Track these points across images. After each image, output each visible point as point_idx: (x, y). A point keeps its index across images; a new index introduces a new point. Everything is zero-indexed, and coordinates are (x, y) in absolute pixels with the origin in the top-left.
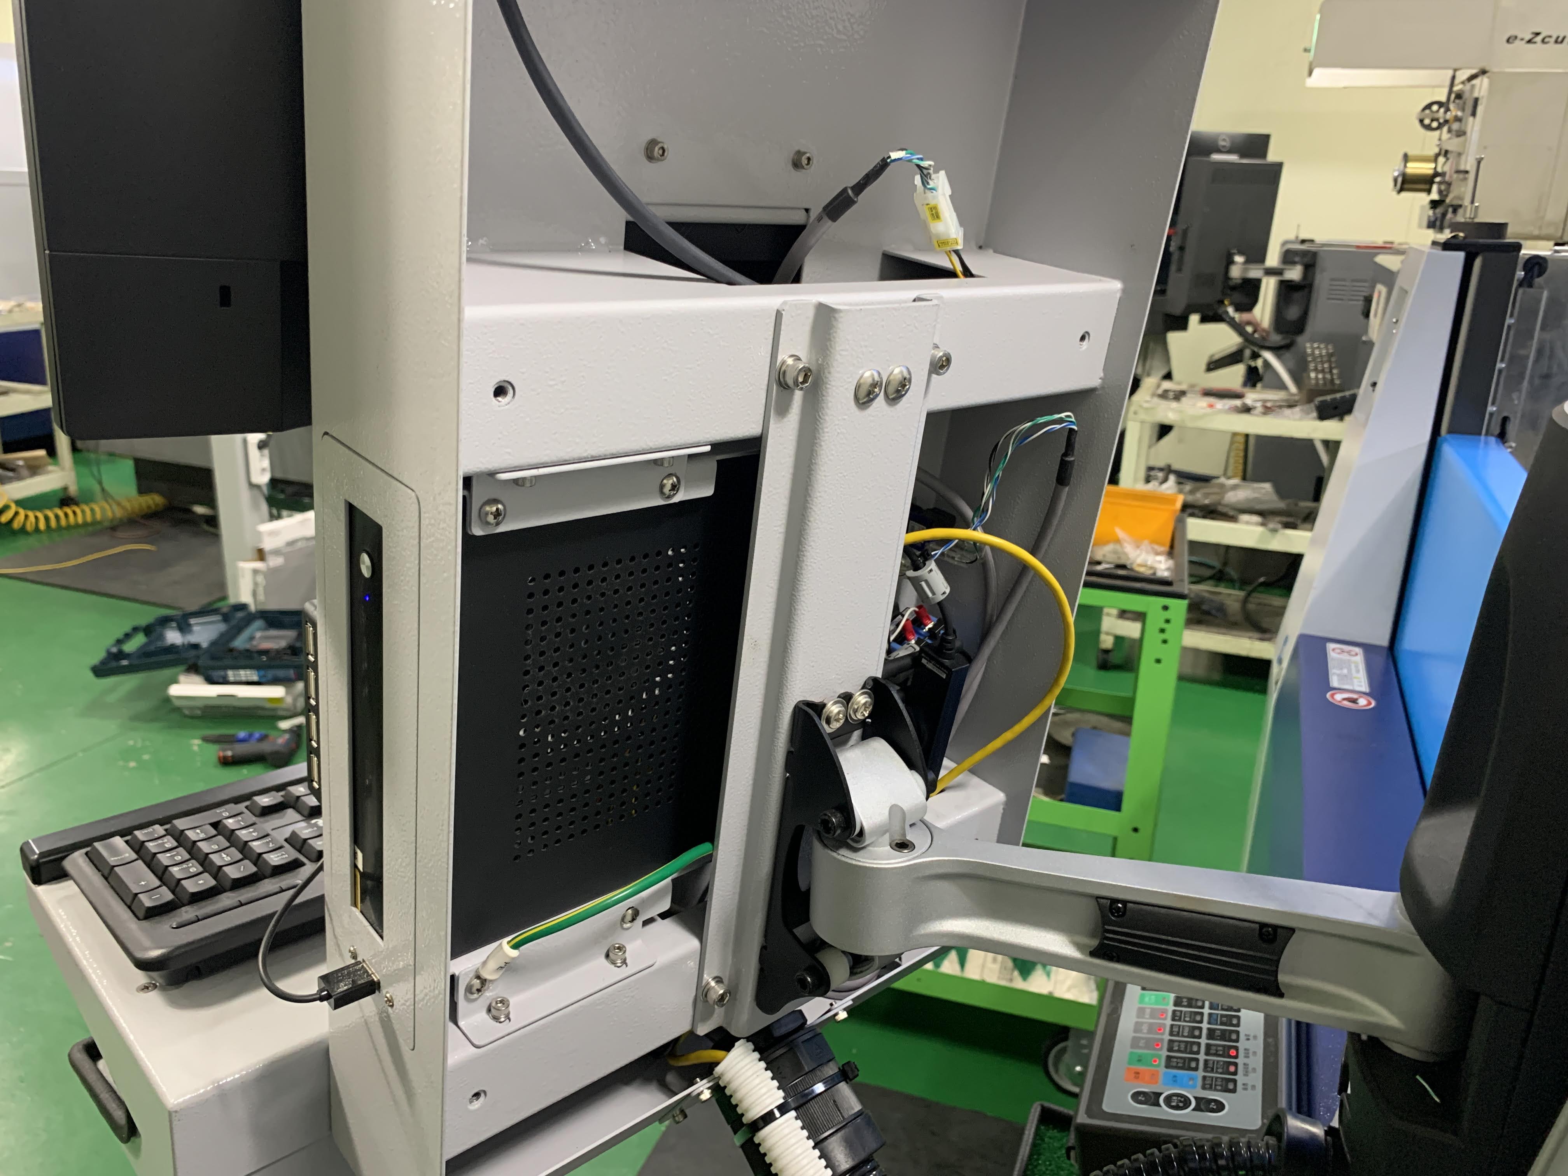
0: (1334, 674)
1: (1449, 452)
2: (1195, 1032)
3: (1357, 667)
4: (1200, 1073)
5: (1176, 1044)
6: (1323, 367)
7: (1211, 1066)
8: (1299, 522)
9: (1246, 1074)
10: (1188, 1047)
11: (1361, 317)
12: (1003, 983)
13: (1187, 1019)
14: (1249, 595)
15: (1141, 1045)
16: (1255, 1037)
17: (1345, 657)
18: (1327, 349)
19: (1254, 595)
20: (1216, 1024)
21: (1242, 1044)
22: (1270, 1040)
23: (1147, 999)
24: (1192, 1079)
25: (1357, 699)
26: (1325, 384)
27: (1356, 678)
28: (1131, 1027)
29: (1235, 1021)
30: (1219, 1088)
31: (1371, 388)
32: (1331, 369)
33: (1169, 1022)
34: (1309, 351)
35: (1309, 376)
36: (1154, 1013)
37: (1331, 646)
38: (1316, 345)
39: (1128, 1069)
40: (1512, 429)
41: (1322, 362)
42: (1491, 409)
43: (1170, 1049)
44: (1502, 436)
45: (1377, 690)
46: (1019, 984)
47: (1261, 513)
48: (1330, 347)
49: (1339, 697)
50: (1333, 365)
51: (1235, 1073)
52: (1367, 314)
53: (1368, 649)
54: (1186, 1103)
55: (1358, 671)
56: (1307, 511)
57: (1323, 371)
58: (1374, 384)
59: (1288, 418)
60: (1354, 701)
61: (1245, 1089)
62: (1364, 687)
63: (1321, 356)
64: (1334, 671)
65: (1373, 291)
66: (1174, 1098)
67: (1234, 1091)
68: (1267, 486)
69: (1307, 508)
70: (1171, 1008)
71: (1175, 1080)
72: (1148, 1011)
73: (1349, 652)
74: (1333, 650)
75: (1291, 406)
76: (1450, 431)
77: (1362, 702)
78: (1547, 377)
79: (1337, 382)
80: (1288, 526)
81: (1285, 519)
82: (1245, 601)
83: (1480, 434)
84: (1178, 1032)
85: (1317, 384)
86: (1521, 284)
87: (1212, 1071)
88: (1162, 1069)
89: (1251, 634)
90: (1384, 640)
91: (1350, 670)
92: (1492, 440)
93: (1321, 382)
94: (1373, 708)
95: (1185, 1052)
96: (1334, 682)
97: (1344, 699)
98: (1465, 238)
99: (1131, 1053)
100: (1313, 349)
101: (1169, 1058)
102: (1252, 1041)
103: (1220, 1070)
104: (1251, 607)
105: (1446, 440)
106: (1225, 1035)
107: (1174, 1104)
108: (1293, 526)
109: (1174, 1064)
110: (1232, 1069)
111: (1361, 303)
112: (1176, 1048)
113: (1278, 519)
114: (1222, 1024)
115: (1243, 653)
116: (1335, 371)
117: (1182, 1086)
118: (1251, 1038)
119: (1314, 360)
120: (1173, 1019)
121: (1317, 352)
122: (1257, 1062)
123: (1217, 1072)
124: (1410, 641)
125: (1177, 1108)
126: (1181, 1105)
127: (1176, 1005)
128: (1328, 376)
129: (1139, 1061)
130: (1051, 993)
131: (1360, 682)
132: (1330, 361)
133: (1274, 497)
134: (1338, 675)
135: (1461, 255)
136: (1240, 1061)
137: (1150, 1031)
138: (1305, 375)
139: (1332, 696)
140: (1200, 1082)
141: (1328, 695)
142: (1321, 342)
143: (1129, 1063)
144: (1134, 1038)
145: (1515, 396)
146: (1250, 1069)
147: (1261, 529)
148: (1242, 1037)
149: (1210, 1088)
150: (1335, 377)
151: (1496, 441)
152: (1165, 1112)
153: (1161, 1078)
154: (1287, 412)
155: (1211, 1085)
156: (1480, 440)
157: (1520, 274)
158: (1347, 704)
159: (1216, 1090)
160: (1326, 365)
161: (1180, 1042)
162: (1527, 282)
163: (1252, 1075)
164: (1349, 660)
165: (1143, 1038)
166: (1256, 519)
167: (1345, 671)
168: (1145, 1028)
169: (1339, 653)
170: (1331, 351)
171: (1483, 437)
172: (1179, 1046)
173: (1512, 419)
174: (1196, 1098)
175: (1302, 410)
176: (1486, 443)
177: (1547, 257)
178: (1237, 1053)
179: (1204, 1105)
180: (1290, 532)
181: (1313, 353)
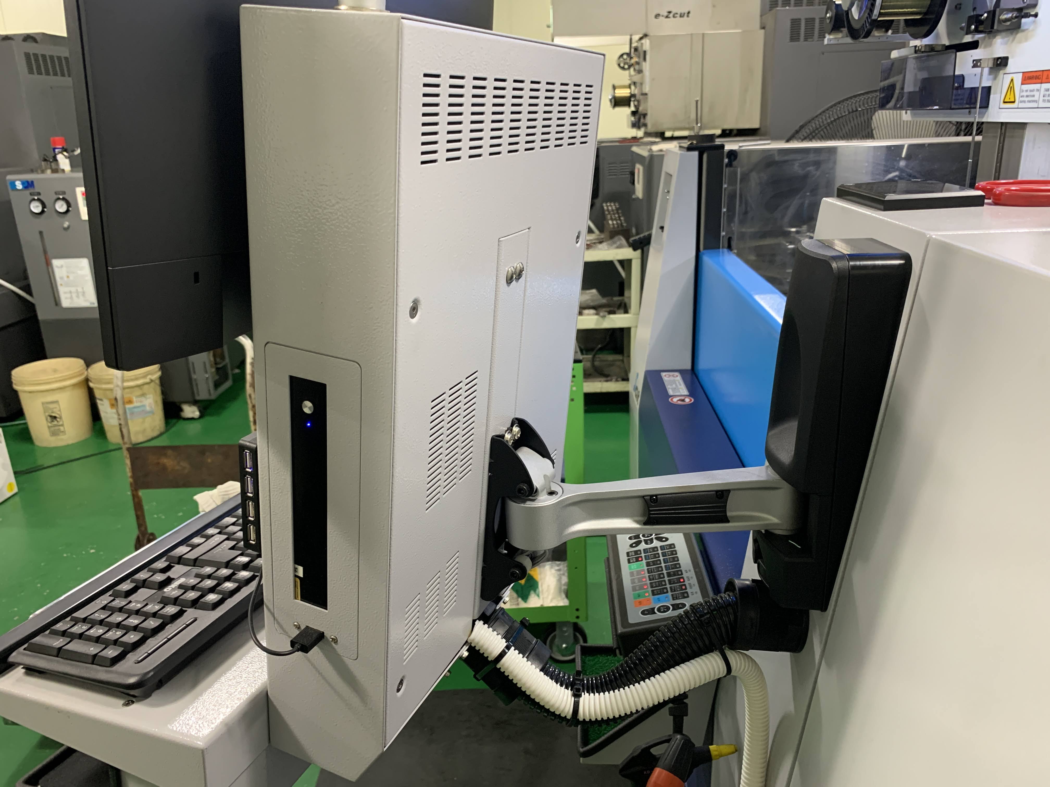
0: (669, 388)
1: (708, 260)
2: (661, 576)
3: (679, 382)
4: (670, 594)
5: (654, 584)
6: (615, 217)
7: (673, 589)
8: (616, 309)
9: (691, 587)
10: (660, 584)
11: (630, 185)
12: (514, 607)
13: (655, 571)
14: (594, 356)
15: (637, 589)
16: (690, 571)
17: (672, 378)
18: (615, 205)
19: (597, 356)
20: (670, 569)
21: (685, 575)
22: (697, 570)
23: (632, 567)
24: (666, 597)
25: (684, 399)
26: (618, 227)
27: (680, 388)
28: (629, 582)
29: (678, 566)
30: (681, 597)
31: (660, 230)
32: (619, 217)
33: (647, 575)
34: (605, 208)
35: (608, 223)
36: (639, 573)
37: (663, 374)
38: (608, 204)
39: (635, 601)
40: (734, 244)
41: (614, 214)
42: (723, 234)
43: (652, 587)
44: (730, 247)
45: (692, 393)
46: (523, 605)
47: (594, 308)
48: (617, 204)
49: (675, 400)
50: (620, 215)
51: (686, 589)
52: (633, 183)
53: (682, 372)
54: (668, 608)
55: (680, 385)
56: (619, 302)
57: (616, 219)
58: (662, 228)
59: (601, 249)
60: (683, 400)
61: (693, 594)
62: (686, 392)
63: (613, 210)
64: (669, 387)
65: (634, 168)
66: (662, 608)
67: (688, 597)
68: (594, 291)
69: (618, 301)
70: (646, 568)
71: (659, 600)
72: (635, 572)
73: (673, 376)
74: (665, 376)
75: (601, 242)
76: (705, 249)
77: (687, 400)
78: (746, 213)
79: (625, 225)
80: (611, 312)
81: (608, 309)
82: (593, 360)
83: (719, 248)
84: (653, 578)
85: (614, 227)
86: (727, 166)
87: (675, 591)
88: (652, 597)
89: (600, 379)
90: (688, 366)
91: (676, 385)
92: (725, 250)
93: (616, 226)
94: (693, 403)
95: (659, 586)
96: (671, 392)
97: (678, 400)
98: (696, 144)
99: (633, 594)
100: (607, 206)
101: (652, 591)
102: (689, 573)
103: (679, 590)
104: (597, 363)
105: (703, 254)
106: (675, 574)
107: (662, 610)
108: (613, 312)
109: (656, 593)
110: (684, 587)
111: (629, 176)
112: (654, 586)
113: (604, 309)
114: (673, 569)
115: (598, 390)
116: (622, 218)
117: (663, 602)
118: (688, 571)
119: (609, 213)
120: (649, 573)
121: (610, 208)
122: (694, 581)
123: (678, 591)
124: (703, 364)
125: (664, 612)
126: (665, 610)
127: (647, 566)
128: (619, 222)
129: (639, 596)
130: (542, 605)
131: (684, 391)
132: (618, 213)
133: (599, 297)
134: (672, 389)
135: (696, 154)
136: (687, 583)
137: (639, 582)
138: (605, 222)
139: (672, 400)
140: (671, 598)
141: (670, 400)
142: (611, 202)
143: (635, 599)
144: (633, 587)
145: (732, 225)
146: (692, 584)
147: (596, 317)
148: (684, 572)
149: (677, 599)
150: (623, 222)
151: (728, 251)
152: (659, 615)
153: (652, 601)
154: (600, 246)
155: (677, 597)
156: (720, 251)
157: (726, 160)
158: (680, 403)
159: (679, 599)
160: (617, 216)
161: (655, 582)
162: (730, 165)
163: (694, 588)
164: (674, 380)
165: (637, 586)
166: (592, 311)
167: (674, 386)
168: (636, 581)
169: (668, 377)
170: (618, 207)
171: (721, 250)
172: (656, 584)
173: (733, 237)
174: (671, 605)
175: (608, 244)
176: (723, 252)
177: (737, 151)
178: (684, 579)
179: (676, 607)
180: (612, 316)
181: (608, 210)
